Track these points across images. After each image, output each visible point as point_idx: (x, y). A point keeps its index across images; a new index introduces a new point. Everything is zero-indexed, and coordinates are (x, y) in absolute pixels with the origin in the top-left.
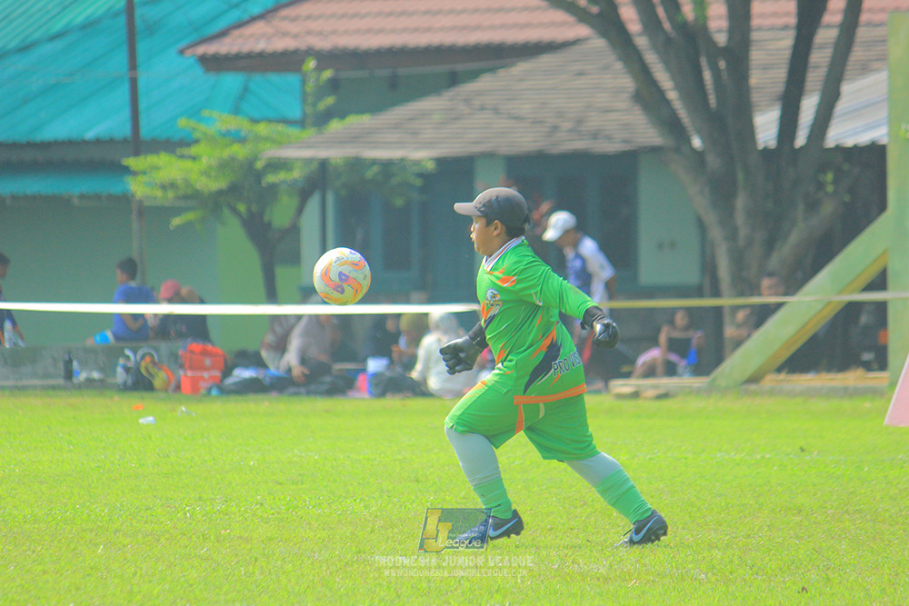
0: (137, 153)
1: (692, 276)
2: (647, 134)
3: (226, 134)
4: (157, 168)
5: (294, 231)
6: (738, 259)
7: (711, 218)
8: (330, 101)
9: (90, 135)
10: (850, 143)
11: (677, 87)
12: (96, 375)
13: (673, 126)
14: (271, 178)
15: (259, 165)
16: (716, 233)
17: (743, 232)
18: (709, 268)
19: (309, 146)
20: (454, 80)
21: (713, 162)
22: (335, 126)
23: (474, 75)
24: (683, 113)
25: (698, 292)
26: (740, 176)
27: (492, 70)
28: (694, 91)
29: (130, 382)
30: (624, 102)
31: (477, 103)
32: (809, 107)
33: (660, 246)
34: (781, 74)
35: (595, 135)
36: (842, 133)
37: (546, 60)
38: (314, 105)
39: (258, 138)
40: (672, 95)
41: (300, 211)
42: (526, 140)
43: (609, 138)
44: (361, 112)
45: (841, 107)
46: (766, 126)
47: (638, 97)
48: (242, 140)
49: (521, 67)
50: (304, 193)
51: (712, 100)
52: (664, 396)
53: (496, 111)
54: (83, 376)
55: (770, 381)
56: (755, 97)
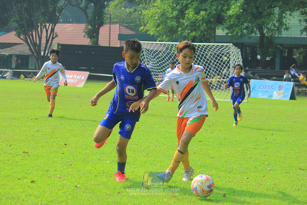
1: (34, 68)
2: (30, 53)
6: (39, 67)
7: (36, 62)
13: (33, 53)
16: (37, 64)
17: (39, 64)
18: (36, 67)
21: (37, 57)
24: (34, 51)
25: (35, 70)
26: (39, 58)
27: (15, 46)
28: (35, 49)
30: (28, 50)
31: (13, 49)
33: (31, 65)
37: (20, 45)
40: (33, 49)
43: (26, 53)
44: (1, 49)
46: (42, 53)
47: (29, 49)
49: (18, 46)
51: (37, 50)
52: (30, 80)
53: (15, 50)
55: (41, 79)
56: (41, 50)
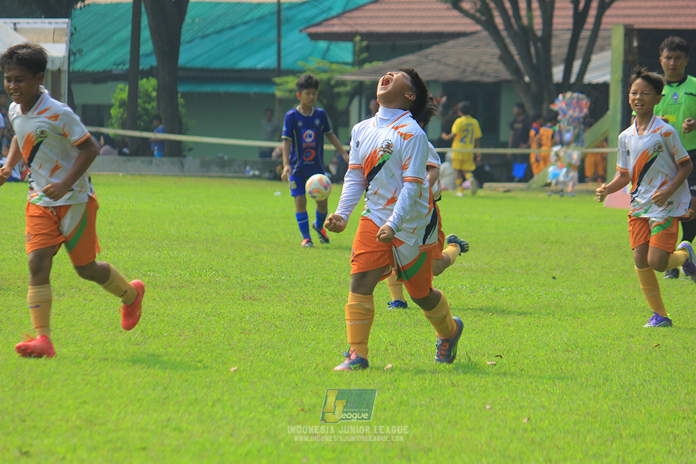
0: (279, 76)
2: (505, 74)
3: (318, 68)
4: (287, 82)
5: (347, 112)
8: (365, 55)
9: (259, 66)
10: (595, 81)
11: (519, 54)
12: (257, 173)
13: (516, 72)
14: (337, 90)
15: (333, 82)
19: (355, 74)
20: (421, 47)
21: (534, 88)
22: (367, 66)
23: (429, 46)
24: (521, 66)
26: (546, 95)
27: (437, 43)
28: (526, 55)
29: (272, 176)
30: (495, 60)
31: (430, 58)
32: (577, 65)
34: (565, 50)
35: (482, 74)
36: (592, 77)
37: (462, 40)
38: (359, 56)
39: (332, 71)
40: (517, 57)
41: (350, 103)
42: (451, 75)
43: (489, 76)
44: (379, 60)
45: (591, 65)
46: (558, 73)
47: (502, 58)
48: (325, 71)
49: (451, 43)
50: (352, 96)
51: (534, 60)
52: (508, 191)
53: (439, 62)
54: (251, 173)
56: (554, 60)
